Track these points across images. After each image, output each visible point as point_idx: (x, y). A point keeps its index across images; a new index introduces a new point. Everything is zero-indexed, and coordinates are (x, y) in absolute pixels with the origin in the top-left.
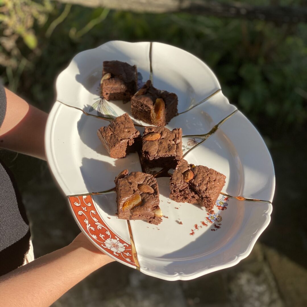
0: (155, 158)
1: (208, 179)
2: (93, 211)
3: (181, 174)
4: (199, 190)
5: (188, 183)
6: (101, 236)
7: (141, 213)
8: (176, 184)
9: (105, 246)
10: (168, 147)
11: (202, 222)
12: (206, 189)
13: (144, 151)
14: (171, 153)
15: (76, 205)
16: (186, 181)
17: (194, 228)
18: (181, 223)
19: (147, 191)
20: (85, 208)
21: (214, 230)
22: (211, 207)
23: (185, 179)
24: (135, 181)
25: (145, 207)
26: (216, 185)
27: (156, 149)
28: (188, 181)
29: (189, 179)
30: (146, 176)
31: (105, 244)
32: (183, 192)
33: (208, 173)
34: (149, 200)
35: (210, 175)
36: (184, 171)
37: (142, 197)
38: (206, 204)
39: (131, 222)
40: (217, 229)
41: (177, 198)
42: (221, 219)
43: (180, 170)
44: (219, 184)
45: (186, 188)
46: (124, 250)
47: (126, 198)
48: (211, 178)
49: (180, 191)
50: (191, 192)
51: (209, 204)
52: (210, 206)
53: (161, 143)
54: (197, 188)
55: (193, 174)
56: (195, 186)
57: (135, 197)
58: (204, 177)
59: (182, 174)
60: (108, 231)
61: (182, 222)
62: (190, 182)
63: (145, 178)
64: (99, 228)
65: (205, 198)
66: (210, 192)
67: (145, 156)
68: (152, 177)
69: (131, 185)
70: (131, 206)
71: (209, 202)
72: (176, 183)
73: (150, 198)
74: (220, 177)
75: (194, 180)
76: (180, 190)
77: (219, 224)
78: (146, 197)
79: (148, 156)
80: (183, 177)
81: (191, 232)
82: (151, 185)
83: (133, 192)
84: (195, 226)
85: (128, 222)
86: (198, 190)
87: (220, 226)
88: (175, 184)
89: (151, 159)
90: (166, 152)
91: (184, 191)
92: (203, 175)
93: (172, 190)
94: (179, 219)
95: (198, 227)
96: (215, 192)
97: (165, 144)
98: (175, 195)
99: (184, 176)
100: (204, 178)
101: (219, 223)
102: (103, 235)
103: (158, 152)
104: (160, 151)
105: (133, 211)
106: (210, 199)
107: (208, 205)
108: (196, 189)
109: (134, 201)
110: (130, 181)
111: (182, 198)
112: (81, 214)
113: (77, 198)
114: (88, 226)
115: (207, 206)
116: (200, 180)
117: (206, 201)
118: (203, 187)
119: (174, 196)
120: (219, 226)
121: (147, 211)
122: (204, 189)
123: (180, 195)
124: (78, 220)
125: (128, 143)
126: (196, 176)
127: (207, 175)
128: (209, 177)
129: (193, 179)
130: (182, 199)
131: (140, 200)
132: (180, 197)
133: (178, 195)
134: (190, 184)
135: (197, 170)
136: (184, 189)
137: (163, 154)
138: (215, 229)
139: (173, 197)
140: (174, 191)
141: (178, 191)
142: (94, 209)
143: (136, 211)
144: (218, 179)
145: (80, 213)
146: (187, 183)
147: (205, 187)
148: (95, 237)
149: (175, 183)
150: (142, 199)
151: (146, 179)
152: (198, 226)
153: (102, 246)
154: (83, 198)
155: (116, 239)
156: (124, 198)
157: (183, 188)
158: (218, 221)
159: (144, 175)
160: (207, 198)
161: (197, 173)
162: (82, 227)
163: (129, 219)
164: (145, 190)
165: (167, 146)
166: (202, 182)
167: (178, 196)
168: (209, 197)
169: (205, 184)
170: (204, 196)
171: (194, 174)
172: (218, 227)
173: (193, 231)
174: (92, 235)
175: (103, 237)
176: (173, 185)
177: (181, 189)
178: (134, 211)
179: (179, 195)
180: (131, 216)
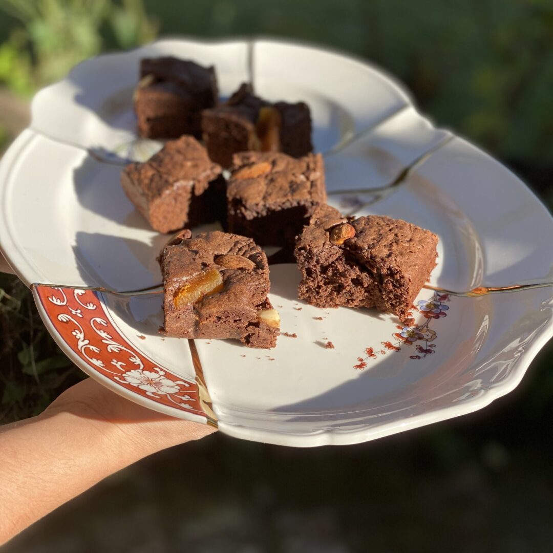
0: (258, 213)
1: (391, 237)
2: (98, 320)
3: (323, 230)
4: (371, 257)
5: (343, 246)
6: (117, 363)
7: (222, 310)
8: (310, 249)
9: (125, 380)
10: (291, 187)
11: (386, 343)
12: (389, 255)
13: (230, 199)
14: (297, 197)
15: (55, 302)
16: (336, 242)
17: (364, 356)
18: (329, 345)
19: (237, 265)
20: (79, 311)
21: (418, 357)
22: (405, 304)
23: (334, 240)
24: (209, 247)
25: (232, 294)
26: (413, 249)
27: (261, 191)
28: (341, 242)
29: (345, 238)
30: (236, 240)
31: (125, 378)
32: (331, 269)
33: (392, 226)
34: (242, 279)
35: (396, 231)
36: (331, 226)
37: (223, 276)
38: (392, 295)
39: (200, 343)
40: (425, 356)
41: (318, 293)
42: (434, 337)
43: (322, 223)
44: (421, 247)
45: (337, 260)
46: (178, 391)
47: (185, 279)
48: (399, 235)
49: (324, 270)
50: (352, 268)
51: (399, 293)
52: (403, 299)
53: (272, 180)
54: (366, 254)
55: (354, 229)
56: (361, 249)
57: (207, 276)
58: (381, 233)
59: (327, 230)
60: (137, 357)
61: (333, 343)
62: (347, 243)
63: (233, 245)
64: (112, 350)
65: (387, 275)
66: (398, 259)
67: (235, 211)
68: (251, 242)
69: (197, 255)
70: (197, 294)
71: (398, 288)
72: (313, 245)
73: (244, 275)
74: (423, 236)
75: (356, 238)
76: (322, 267)
77: (429, 346)
78: (234, 275)
79: (241, 210)
80: (329, 236)
81: (359, 363)
82: (248, 256)
83: (200, 267)
84: (366, 352)
85: (192, 343)
86: (367, 258)
87: (433, 349)
88: (308, 248)
89: (250, 215)
90: (286, 195)
91: (332, 267)
92: (379, 230)
93: (304, 271)
94: (324, 339)
95: (376, 352)
96: (412, 262)
97: (282, 182)
98: (312, 284)
99: (330, 234)
100: (381, 235)
101: (429, 343)
102: (120, 363)
103: (264, 198)
104: (270, 195)
105: (200, 306)
106: (401, 278)
107: (396, 297)
108: (363, 257)
109: (203, 285)
110: (195, 248)
111: (329, 290)
112: (65, 321)
113: (58, 290)
114: (81, 344)
115: (394, 303)
116: (374, 239)
117: (391, 287)
118: (380, 251)
119: (309, 290)
120: (429, 348)
121: (238, 303)
122: (385, 254)
123: (323, 282)
124: (56, 328)
125: (193, 188)
126: (361, 232)
127: (390, 230)
128: (396, 235)
129: (355, 236)
130: (331, 294)
131: (219, 280)
132: (324, 287)
133: (318, 282)
134: (348, 248)
135: (363, 222)
136: (333, 263)
137: (278, 200)
138: (422, 355)
139: (307, 292)
140: (309, 272)
141: (318, 269)
142: (103, 316)
143: (210, 304)
144: (417, 239)
145: (63, 317)
146: (340, 248)
147: (385, 252)
148: (98, 363)
149: (309, 245)
150: (223, 280)
151: (235, 245)
152: (374, 351)
153: (116, 380)
154: (74, 293)
155: (157, 372)
156: (177, 277)
157: (331, 260)
158: (427, 340)
159: (231, 238)
160: (392, 273)
161: (363, 228)
162: (67, 343)
163: (193, 336)
164: (232, 264)
165: (287, 186)
166: (378, 242)
167: (319, 287)
168: (398, 272)
169: (385, 246)
170: (384, 271)
171: (356, 230)
172: (428, 352)
173: (362, 360)
174: (91, 359)
175: (121, 366)
176: (303, 251)
177: (326, 264)
178: (202, 305)
179: (321, 284)
180: (197, 324)
